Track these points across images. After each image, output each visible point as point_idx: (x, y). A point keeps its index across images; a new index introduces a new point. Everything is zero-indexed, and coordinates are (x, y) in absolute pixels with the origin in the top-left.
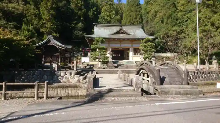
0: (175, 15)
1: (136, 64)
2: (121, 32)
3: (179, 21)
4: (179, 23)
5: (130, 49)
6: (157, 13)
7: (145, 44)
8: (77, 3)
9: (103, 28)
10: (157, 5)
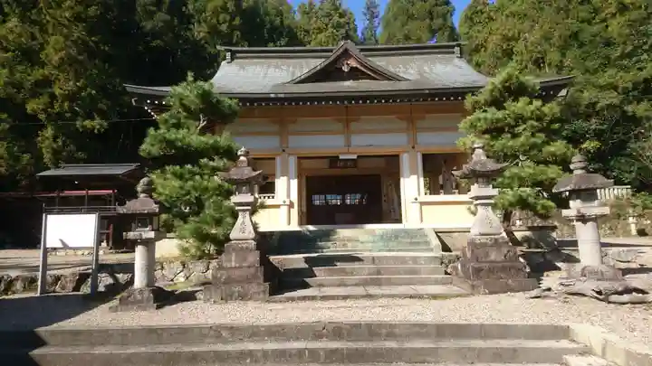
0: (595, 29)
1: (446, 248)
2: (345, 69)
3: (619, 50)
4: (623, 56)
5: (405, 160)
6: (513, 43)
7: (493, 113)
8: (214, 21)
9: (262, 64)
10: (510, 19)
